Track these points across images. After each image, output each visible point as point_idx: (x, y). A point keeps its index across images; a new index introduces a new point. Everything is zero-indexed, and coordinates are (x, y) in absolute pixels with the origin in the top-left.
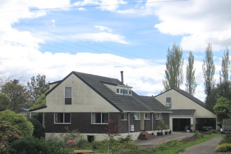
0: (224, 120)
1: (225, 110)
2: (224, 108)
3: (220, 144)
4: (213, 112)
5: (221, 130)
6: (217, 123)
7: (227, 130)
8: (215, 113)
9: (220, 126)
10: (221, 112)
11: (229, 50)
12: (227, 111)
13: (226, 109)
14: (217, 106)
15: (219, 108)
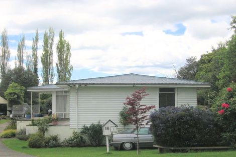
0: (14, 106)
1: (16, 96)
2: (15, 94)
3: (5, 130)
4: (4, 98)
5: (11, 116)
6: (8, 109)
7: (16, 116)
8: (6, 99)
9: (10, 111)
10: (12, 97)
11: (25, 36)
12: (19, 97)
13: (18, 95)
14: (8, 91)
15: (11, 94)
